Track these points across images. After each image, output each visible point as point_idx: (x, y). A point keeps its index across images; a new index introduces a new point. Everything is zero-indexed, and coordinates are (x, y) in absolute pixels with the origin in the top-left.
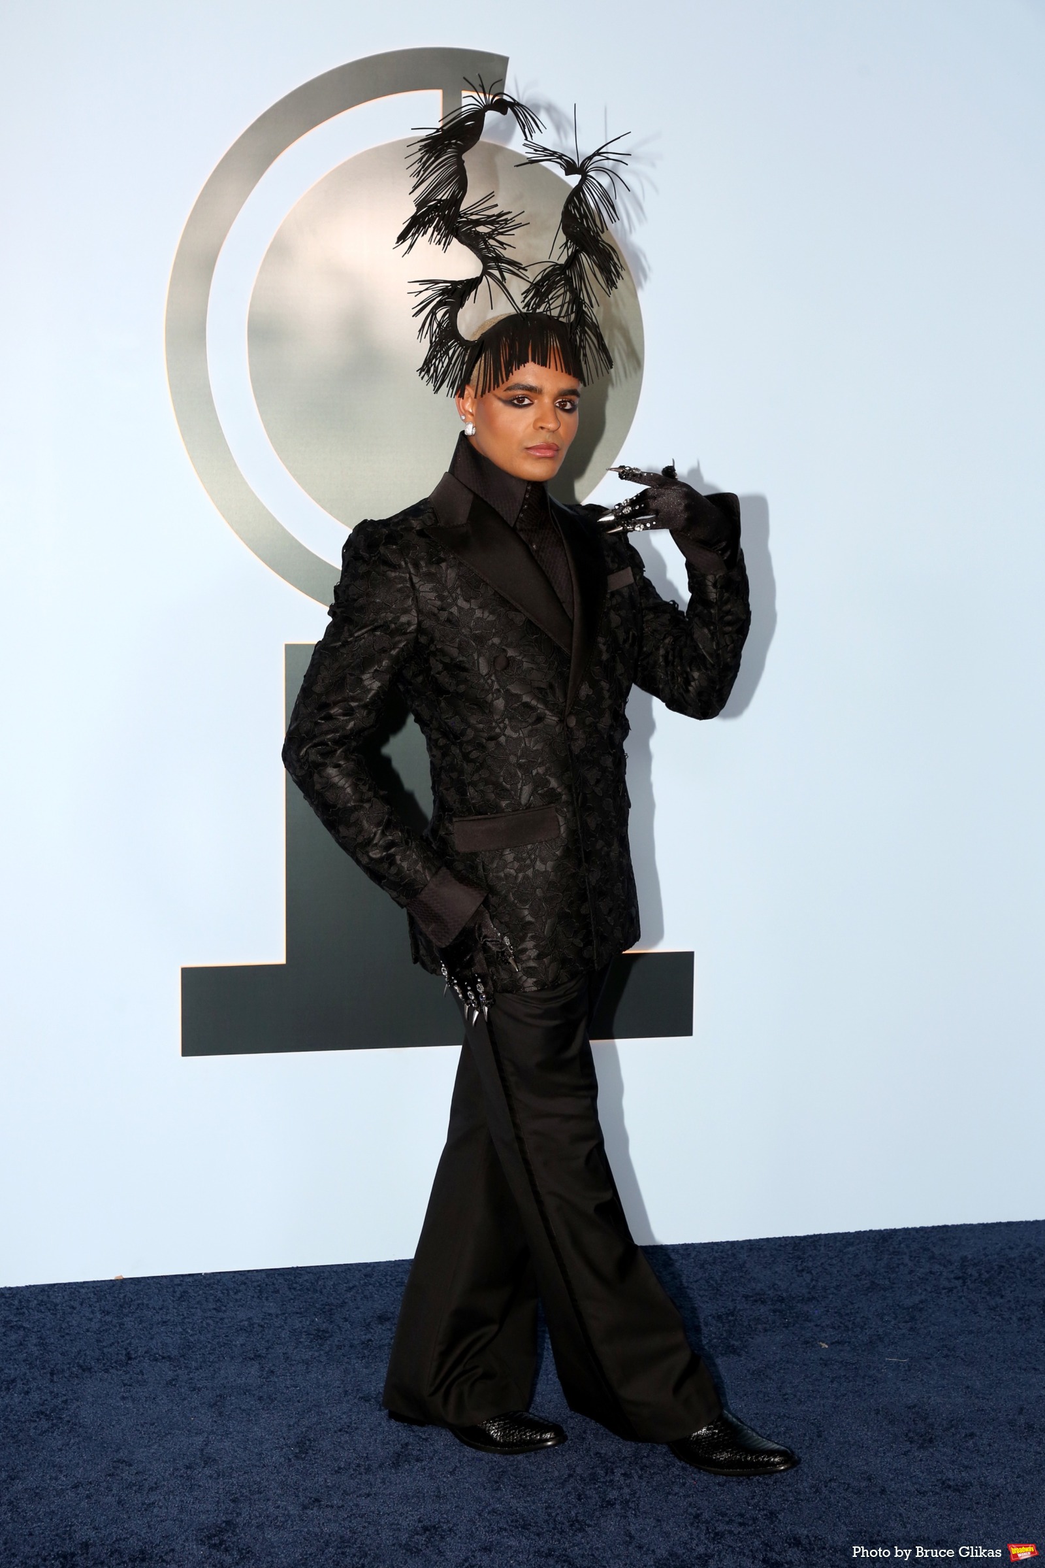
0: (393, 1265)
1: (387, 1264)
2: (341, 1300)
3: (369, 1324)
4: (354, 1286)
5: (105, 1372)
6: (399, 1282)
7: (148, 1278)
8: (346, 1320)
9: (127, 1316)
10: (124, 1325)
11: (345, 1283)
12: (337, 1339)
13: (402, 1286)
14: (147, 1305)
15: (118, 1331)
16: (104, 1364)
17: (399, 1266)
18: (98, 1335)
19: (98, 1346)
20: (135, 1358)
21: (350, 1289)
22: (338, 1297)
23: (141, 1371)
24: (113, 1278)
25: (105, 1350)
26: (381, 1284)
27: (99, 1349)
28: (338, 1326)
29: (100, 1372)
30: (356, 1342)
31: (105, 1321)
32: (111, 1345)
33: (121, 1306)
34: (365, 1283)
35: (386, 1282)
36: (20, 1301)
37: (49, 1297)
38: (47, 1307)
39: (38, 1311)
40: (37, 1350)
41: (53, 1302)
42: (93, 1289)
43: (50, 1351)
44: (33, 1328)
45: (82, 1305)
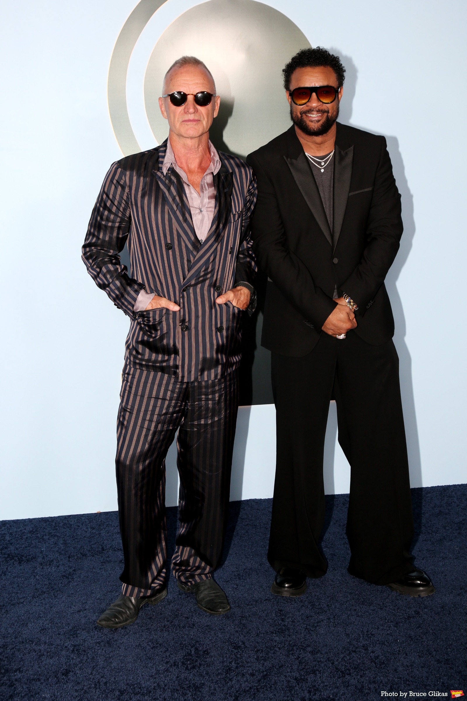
5: (93, 556)
7: (112, 512)
9: (102, 530)
10: (101, 534)
14: (111, 524)
15: (98, 537)
16: (92, 553)
18: (90, 539)
19: (89, 544)
20: (106, 550)
23: (108, 556)
24: (96, 512)
25: (93, 546)
27: (90, 546)
29: (90, 557)
31: (92, 532)
32: (95, 544)
33: (100, 525)
36: (56, 524)
37: (68, 521)
38: (67, 526)
39: (63, 528)
40: (63, 546)
41: (70, 523)
42: (87, 518)
43: (69, 547)
44: (61, 536)
45: (82, 525)
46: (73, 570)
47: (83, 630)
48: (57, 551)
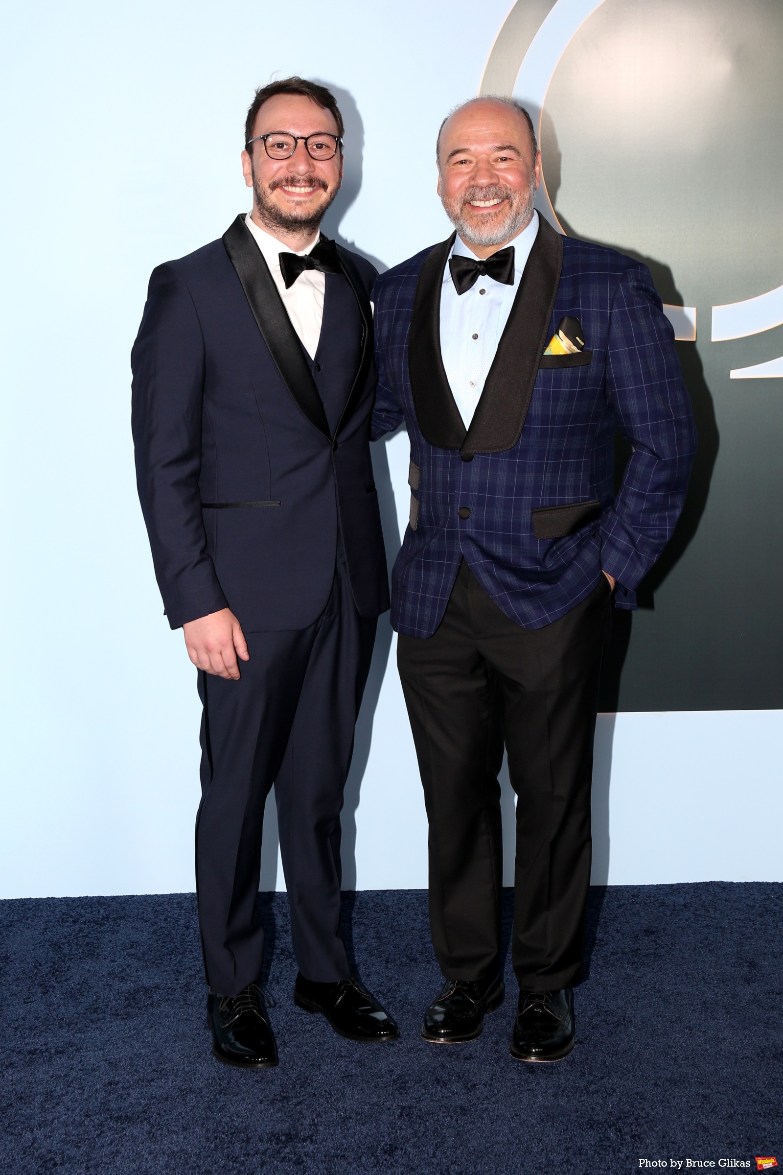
0: (655, 888)
1: (651, 887)
2: (614, 915)
3: (637, 936)
4: (624, 904)
5: (428, 963)
6: (661, 902)
8: (618, 931)
11: (616, 901)
12: (611, 947)
13: (663, 906)
17: (660, 889)
18: (421, 933)
19: (421, 941)
21: (620, 906)
22: (611, 912)
26: (646, 904)
28: (612, 936)
30: (627, 950)
31: (426, 922)
34: (633, 902)
35: (650, 902)
36: (361, 903)
37: (382, 900)
38: (381, 909)
39: (374, 911)
40: (375, 942)
41: (385, 905)
42: (416, 896)
43: (385, 944)
44: (371, 924)
45: (407, 908)
46: (396, 985)
47: (417, 1083)
48: (365, 950)
